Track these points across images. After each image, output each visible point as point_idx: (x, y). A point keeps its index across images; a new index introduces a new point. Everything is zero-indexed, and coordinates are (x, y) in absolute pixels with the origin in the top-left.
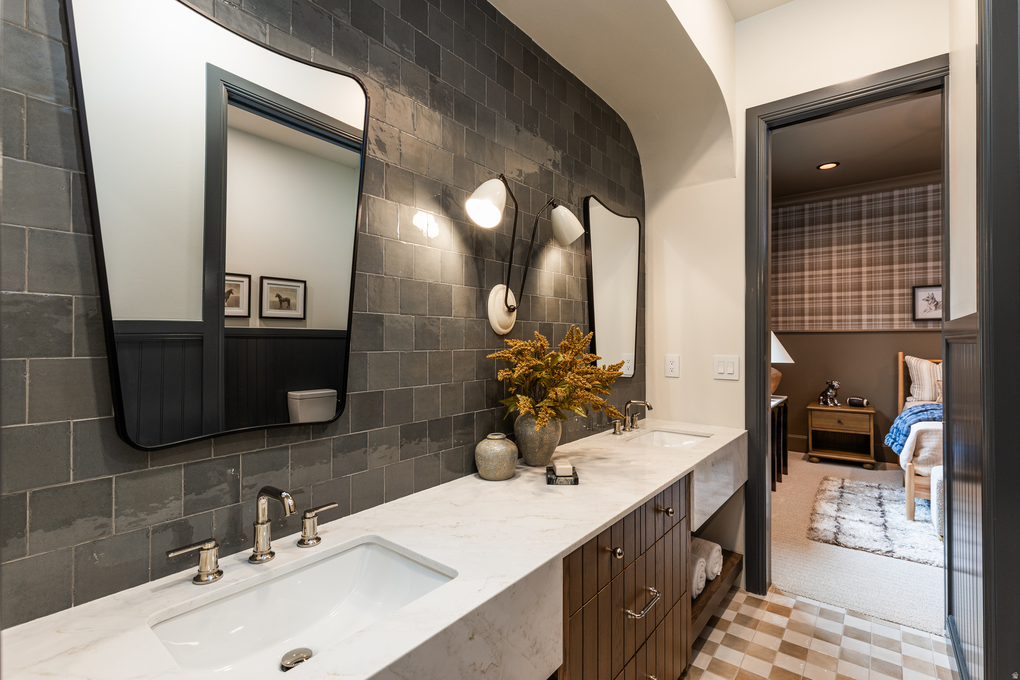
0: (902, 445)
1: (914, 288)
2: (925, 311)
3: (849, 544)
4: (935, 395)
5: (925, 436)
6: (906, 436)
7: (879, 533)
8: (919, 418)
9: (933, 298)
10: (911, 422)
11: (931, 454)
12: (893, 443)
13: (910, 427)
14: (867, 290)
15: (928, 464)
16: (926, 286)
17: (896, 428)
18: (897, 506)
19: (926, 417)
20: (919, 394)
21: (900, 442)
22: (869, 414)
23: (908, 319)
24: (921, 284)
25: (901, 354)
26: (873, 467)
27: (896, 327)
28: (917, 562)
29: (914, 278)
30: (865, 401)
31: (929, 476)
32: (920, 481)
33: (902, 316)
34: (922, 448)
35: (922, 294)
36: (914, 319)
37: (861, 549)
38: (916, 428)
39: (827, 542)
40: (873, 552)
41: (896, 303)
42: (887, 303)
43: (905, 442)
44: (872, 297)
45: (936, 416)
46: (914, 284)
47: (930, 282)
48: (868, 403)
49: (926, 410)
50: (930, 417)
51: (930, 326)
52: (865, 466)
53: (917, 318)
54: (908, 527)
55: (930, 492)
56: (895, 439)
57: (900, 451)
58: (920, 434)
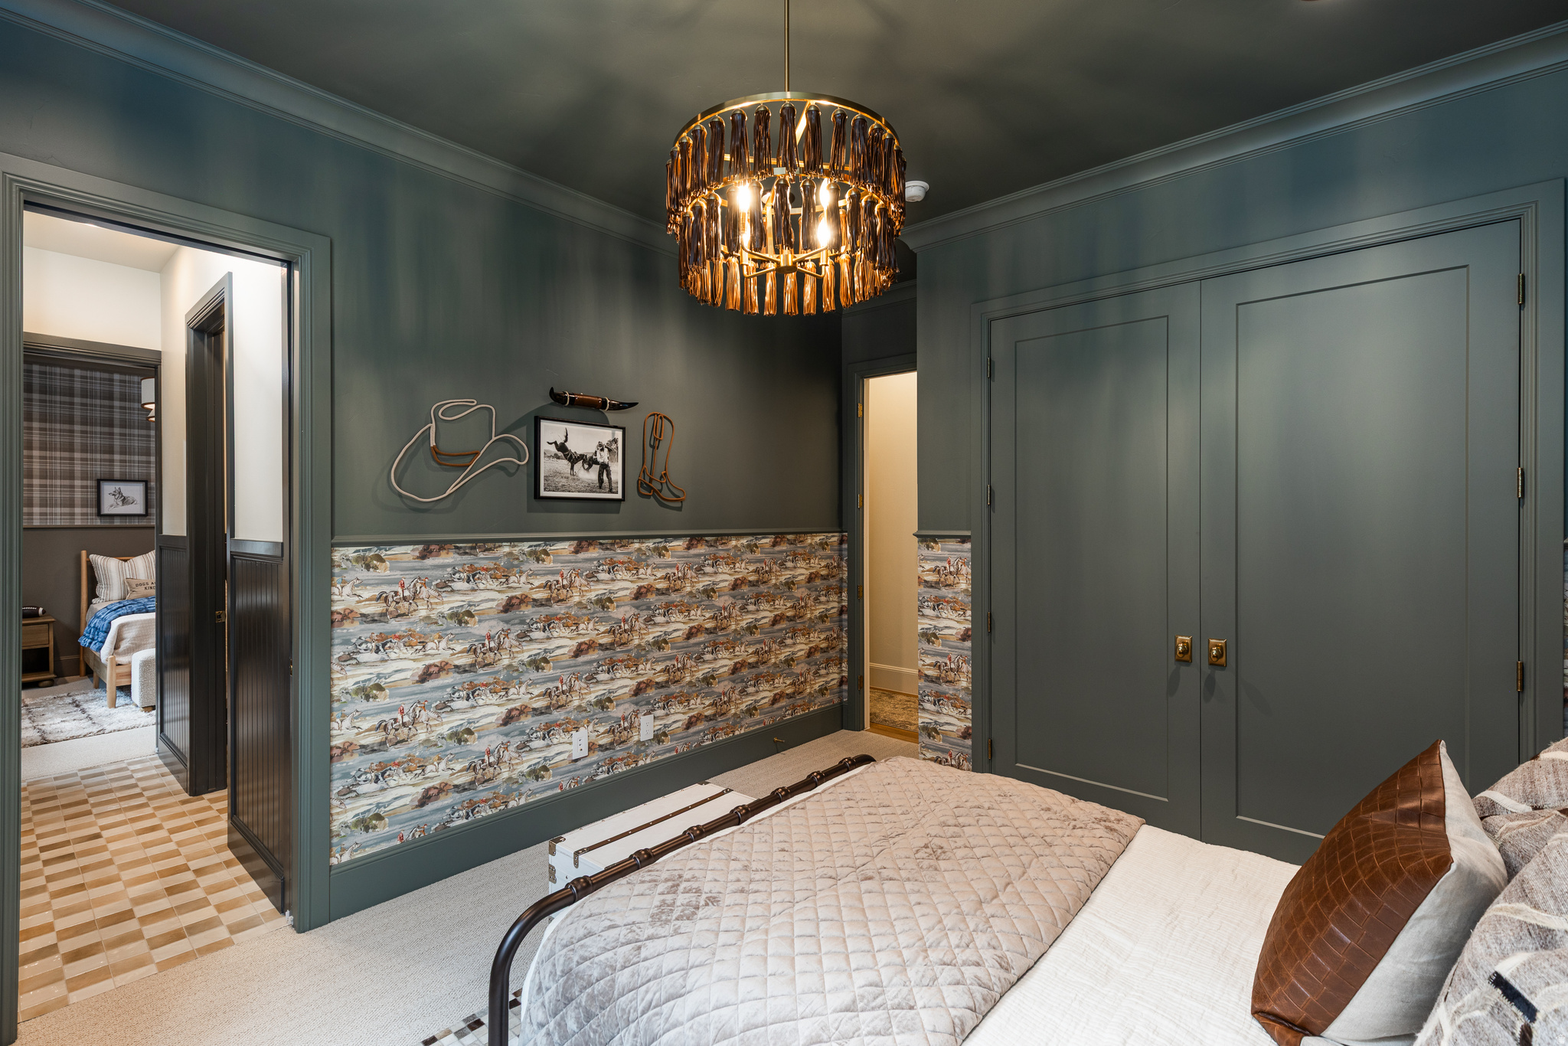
0: (103, 642)
1: (99, 481)
2: (111, 506)
3: (59, 739)
4: (124, 593)
5: (125, 629)
6: (107, 632)
7: (86, 723)
8: (118, 613)
9: (120, 493)
10: (111, 618)
11: (132, 643)
12: (90, 643)
13: (110, 623)
14: (40, 478)
15: (128, 653)
16: (112, 480)
17: (94, 627)
18: (95, 703)
19: (126, 611)
20: (107, 594)
21: (100, 639)
22: (48, 623)
23: (92, 514)
24: (107, 477)
25: (84, 553)
26: (52, 683)
27: (78, 523)
28: (126, 729)
29: (98, 469)
30: (41, 610)
31: (130, 663)
32: (121, 670)
33: (85, 510)
34: (123, 639)
35: (108, 488)
36: (99, 514)
37: (73, 738)
38: (115, 624)
39: (36, 744)
40: (85, 736)
41: (78, 495)
42: (67, 495)
43: (105, 638)
44: (46, 487)
45: (135, 609)
46: (99, 477)
47: (117, 476)
48: (44, 612)
49: (124, 606)
50: (129, 611)
51: (117, 522)
52: (41, 684)
53: (102, 513)
54: (111, 712)
55: (131, 678)
56: (93, 639)
57: (99, 649)
58: (121, 627)
